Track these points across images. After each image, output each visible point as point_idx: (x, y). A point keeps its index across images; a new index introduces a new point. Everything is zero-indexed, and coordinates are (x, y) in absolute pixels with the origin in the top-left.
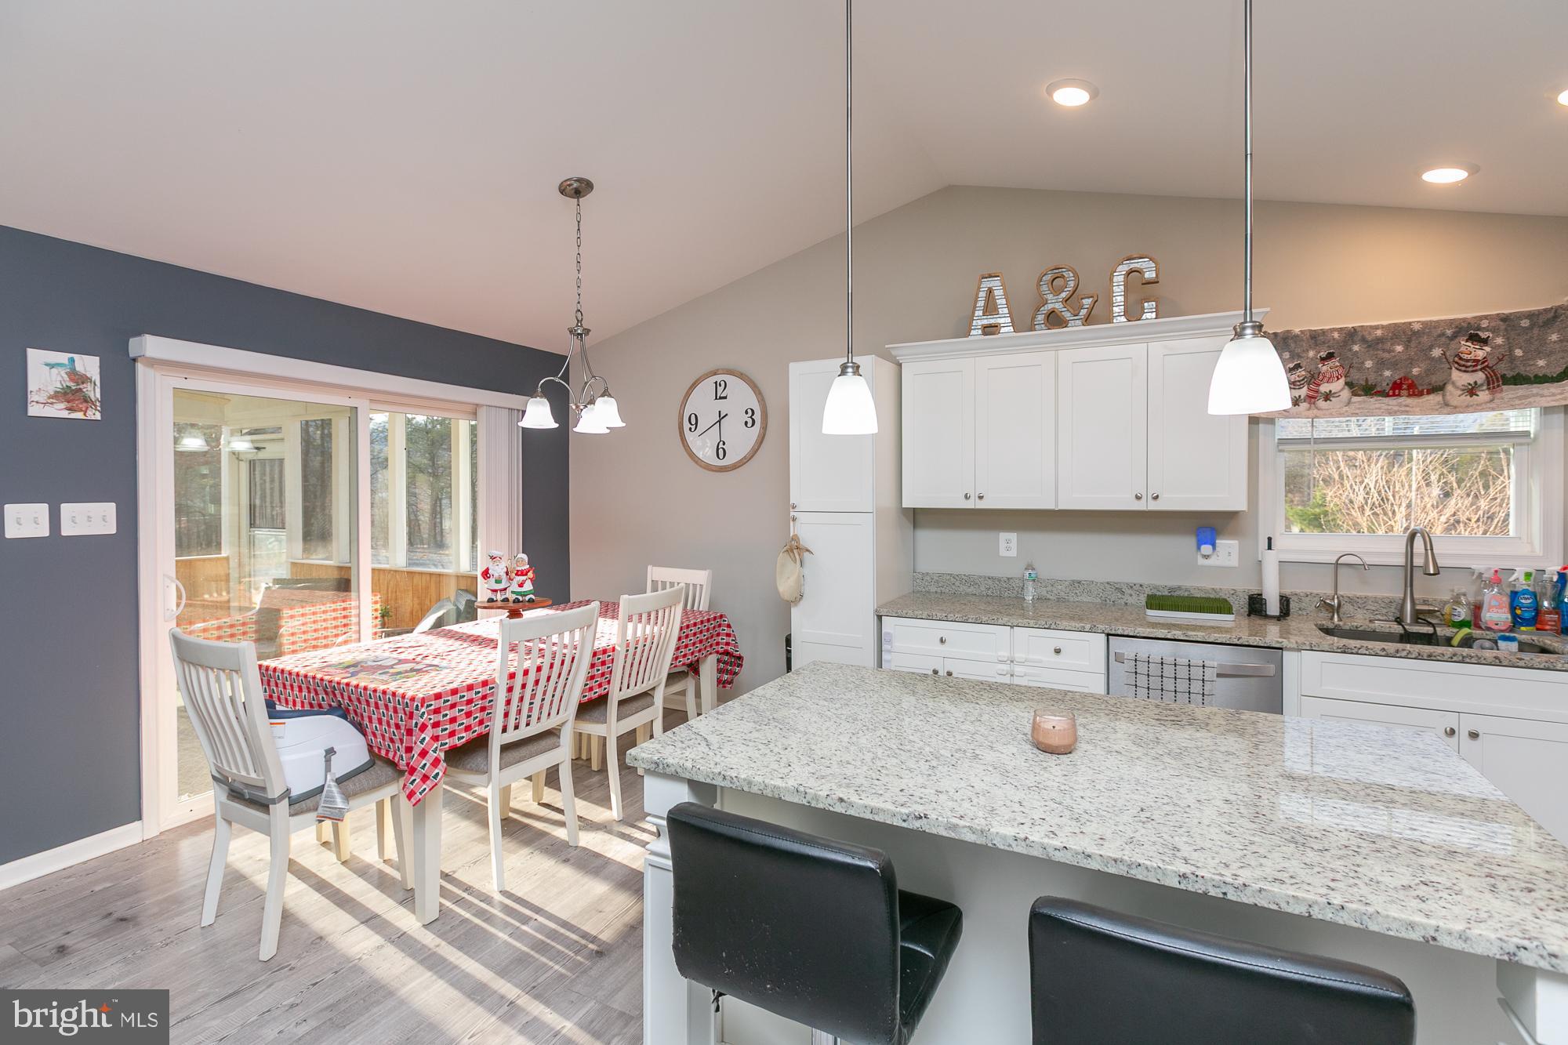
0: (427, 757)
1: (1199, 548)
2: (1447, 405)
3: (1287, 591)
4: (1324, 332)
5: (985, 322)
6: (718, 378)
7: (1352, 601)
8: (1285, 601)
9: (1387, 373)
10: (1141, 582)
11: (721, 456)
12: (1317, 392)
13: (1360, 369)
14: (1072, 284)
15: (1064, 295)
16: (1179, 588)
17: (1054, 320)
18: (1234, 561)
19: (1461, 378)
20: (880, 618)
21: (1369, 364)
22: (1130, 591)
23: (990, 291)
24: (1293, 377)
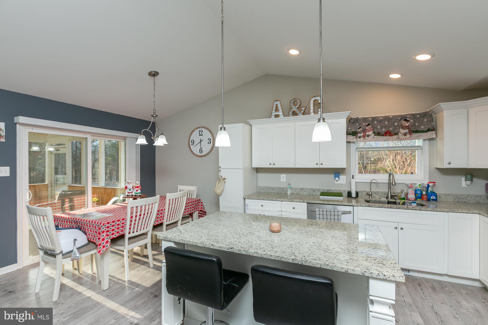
0: (104, 240)
1: (335, 179)
2: (399, 138)
3: (358, 190)
4: (367, 118)
5: (276, 114)
6: (200, 129)
7: (375, 193)
8: (357, 193)
9: (383, 130)
10: (320, 188)
11: (201, 152)
12: (365, 134)
13: (377, 128)
14: (299, 103)
15: (297, 106)
16: (330, 190)
17: (294, 114)
18: (345, 182)
19: (402, 131)
20: (245, 199)
21: (379, 127)
22: (316, 191)
23: (277, 105)
24: (359, 130)
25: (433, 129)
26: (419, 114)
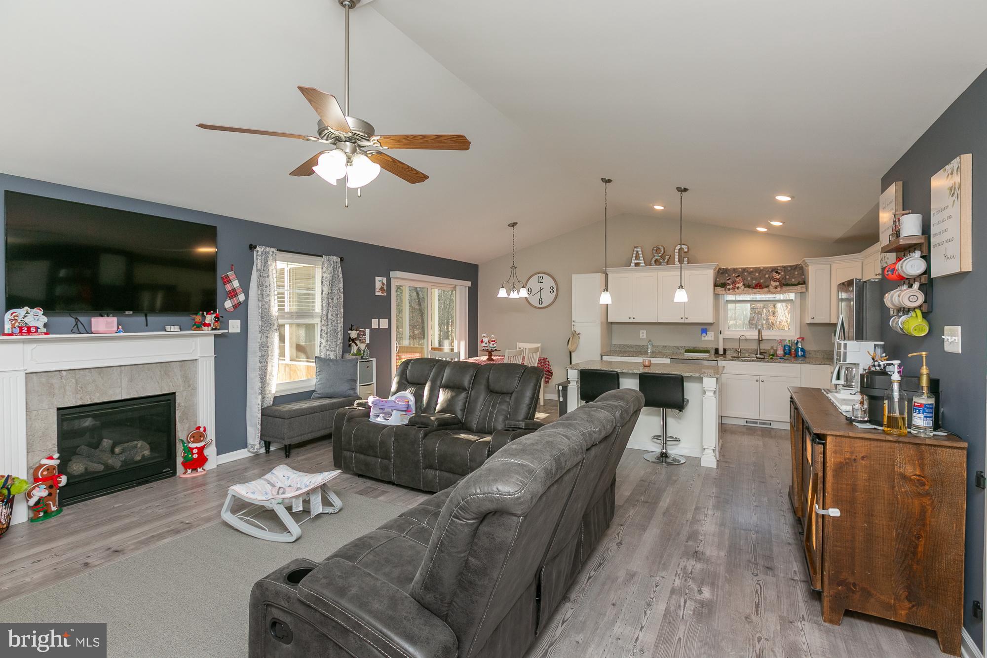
1: (702, 334)
2: (769, 291)
3: (725, 347)
4: (737, 268)
5: (636, 262)
6: (540, 275)
7: (745, 350)
8: (725, 350)
9: (754, 282)
10: (684, 345)
11: (541, 303)
12: (735, 286)
13: (747, 280)
14: (663, 251)
15: (660, 254)
16: (696, 347)
17: (657, 262)
18: (712, 339)
19: (774, 284)
20: (602, 356)
21: (749, 279)
22: (681, 349)
23: (637, 252)
24: (728, 282)
25: (804, 283)
26: (790, 266)
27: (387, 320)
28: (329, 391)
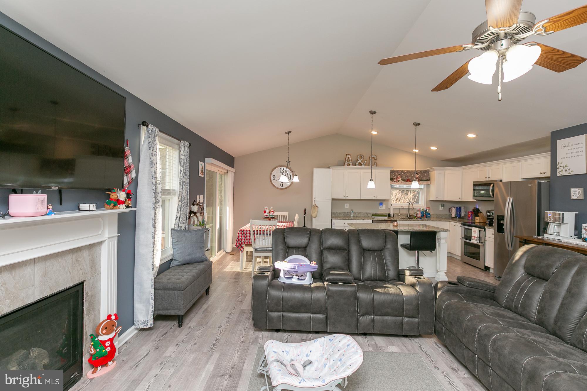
1: (380, 206)
3: (394, 213)
4: (398, 170)
5: (348, 163)
6: (282, 167)
7: (402, 214)
8: (393, 214)
9: (406, 178)
10: (371, 212)
11: (282, 186)
12: (398, 180)
13: (403, 177)
14: (363, 158)
15: (361, 160)
16: (377, 213)
17: (360, 164)
18: (385, 208)
20: (332, 220)
21: (404, 176)
22: (369, 214)
23: (349, 157)
24: (394, 178)
25: (429, 180)
26: (423, 171)
27: (203, 196)
28: (188, 258)
